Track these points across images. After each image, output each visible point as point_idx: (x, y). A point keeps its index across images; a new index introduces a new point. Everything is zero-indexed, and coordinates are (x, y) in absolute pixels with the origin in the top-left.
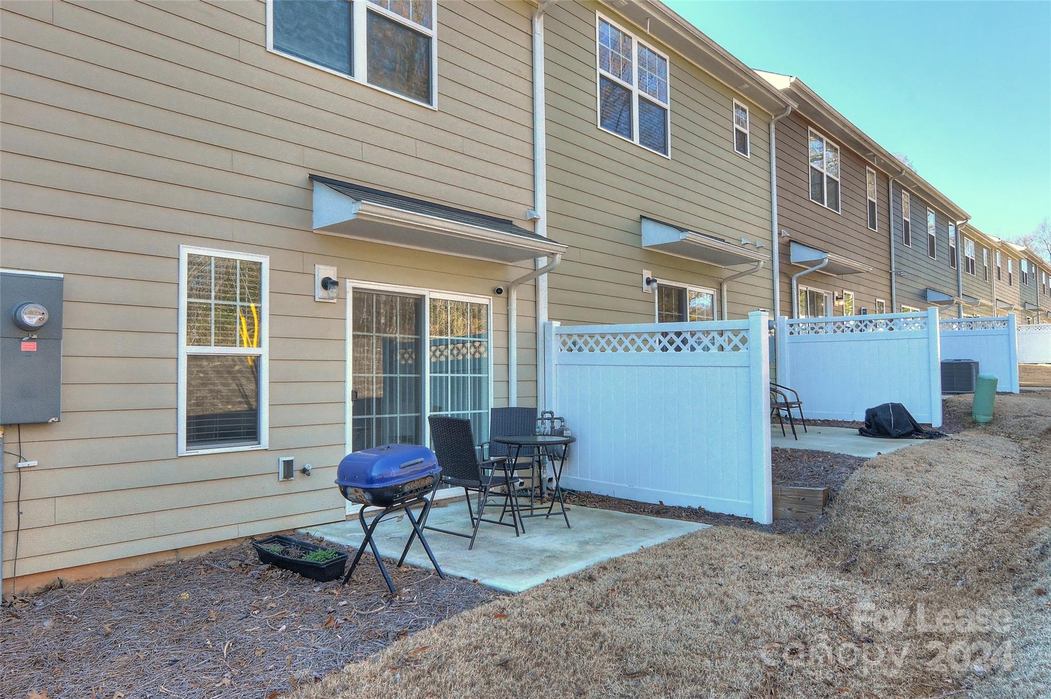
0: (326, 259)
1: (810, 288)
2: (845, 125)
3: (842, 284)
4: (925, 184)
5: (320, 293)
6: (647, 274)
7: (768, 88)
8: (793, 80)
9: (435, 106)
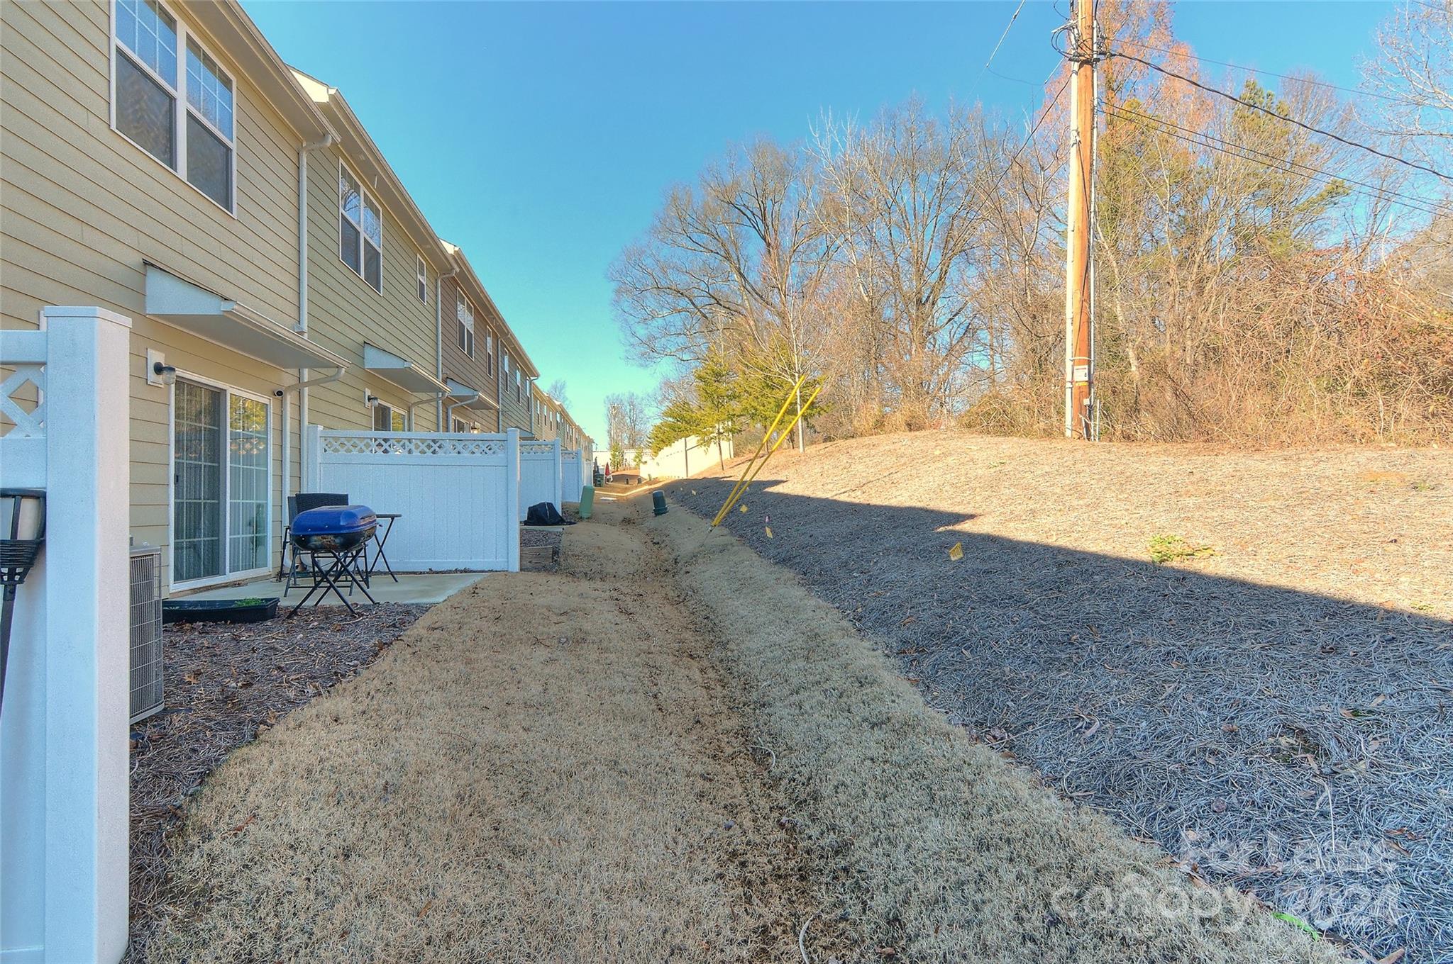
0: (158, 346)
1: (458, 418)
2: (482, 292)
3: (474, 416)
4: (520, 346)
5: (152, 376)
6: (368, 392)
7: (443, 252)
8: (457, 249)
9: (235, 215)
